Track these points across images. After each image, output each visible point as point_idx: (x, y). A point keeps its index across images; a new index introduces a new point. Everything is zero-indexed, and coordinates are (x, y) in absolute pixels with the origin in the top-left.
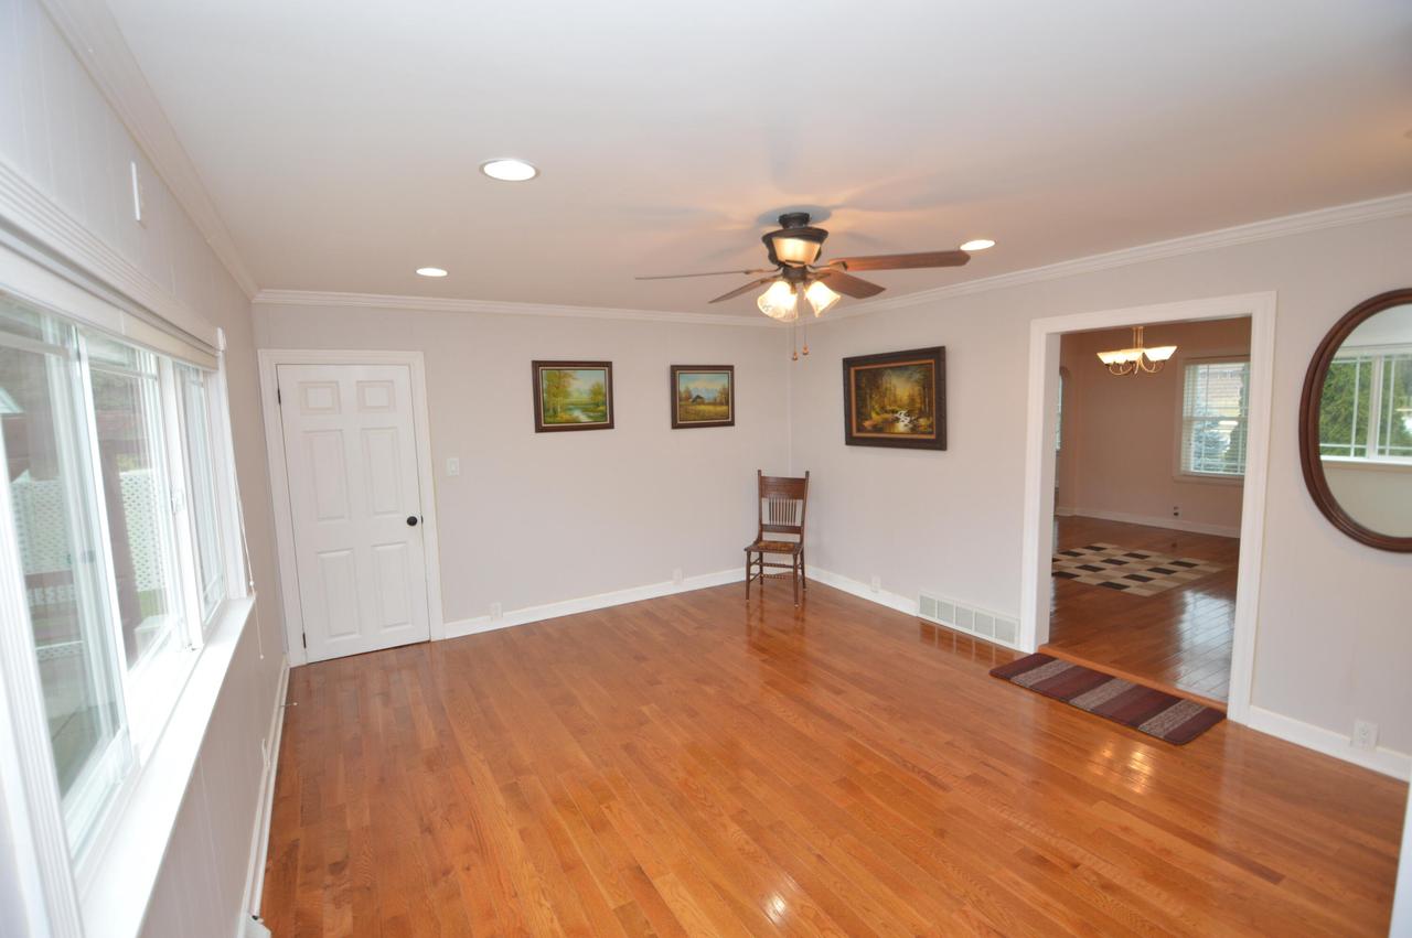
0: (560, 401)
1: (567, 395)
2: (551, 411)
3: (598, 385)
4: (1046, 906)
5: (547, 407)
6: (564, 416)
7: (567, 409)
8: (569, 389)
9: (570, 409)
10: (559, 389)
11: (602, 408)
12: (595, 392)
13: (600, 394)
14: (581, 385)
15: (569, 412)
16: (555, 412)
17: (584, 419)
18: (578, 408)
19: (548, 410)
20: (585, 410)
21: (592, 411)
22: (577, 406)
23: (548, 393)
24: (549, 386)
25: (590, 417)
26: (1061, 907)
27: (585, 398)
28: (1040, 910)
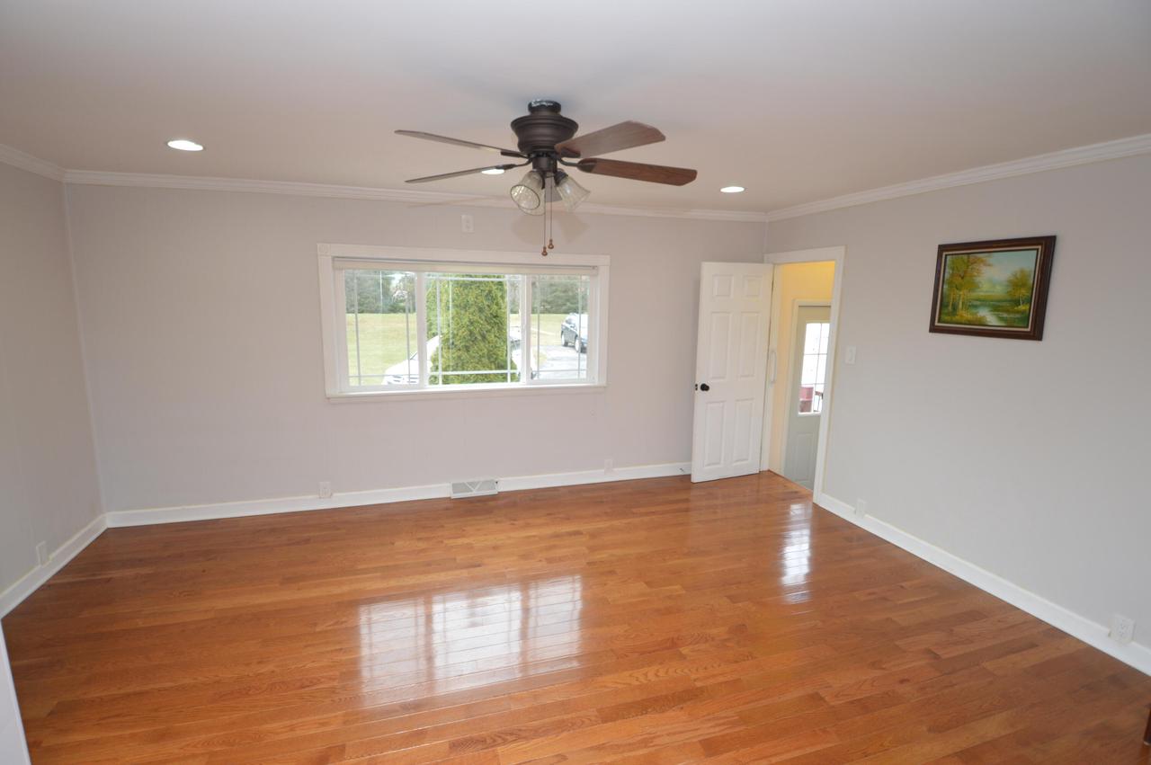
0: (963, 295)
1: (973, 286)
2: (950, 308)
3: (1022, 271)
4: (292, 728)
5: (945, 300)
6: (965, 315)
7: (971, 306)
8: (978, 279)
9: (976, 307)
10: (964, 278)
11: (1022, 307)
12: (1016, 283)
13: (1024, 285)
14: (997, 274)
15: (974, 311)
16: (955, 308)
17: (992, 320)
18: (985, 306)
19: (947, 306)
20: (996, 307)
21: (1007, 311)
22: (984, 302)
23: (950, 283)
24: (952, 275)
25: (1001, 319)
26: (283, 737)
27: (999, 291)
28: (295, 722)
